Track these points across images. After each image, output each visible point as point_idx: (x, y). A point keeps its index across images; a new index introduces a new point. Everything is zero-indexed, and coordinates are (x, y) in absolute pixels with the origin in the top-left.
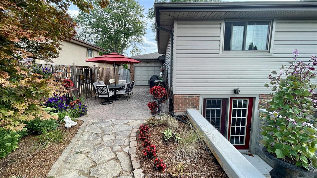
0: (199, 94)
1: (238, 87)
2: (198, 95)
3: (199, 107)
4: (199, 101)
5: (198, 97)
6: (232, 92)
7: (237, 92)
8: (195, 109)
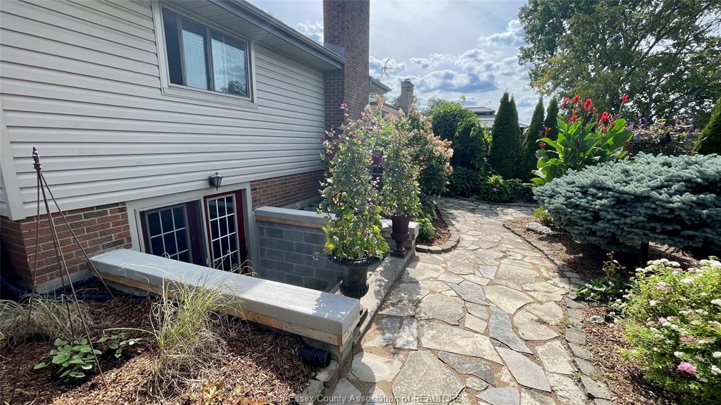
0: (123, 203)
1: (215, 172)
2: (121, 207)
3: (129, 239)
4: (126, 222)
5: (123, 210)
6: (204, 184)
7: (216, 183)
8: (117, 249)
